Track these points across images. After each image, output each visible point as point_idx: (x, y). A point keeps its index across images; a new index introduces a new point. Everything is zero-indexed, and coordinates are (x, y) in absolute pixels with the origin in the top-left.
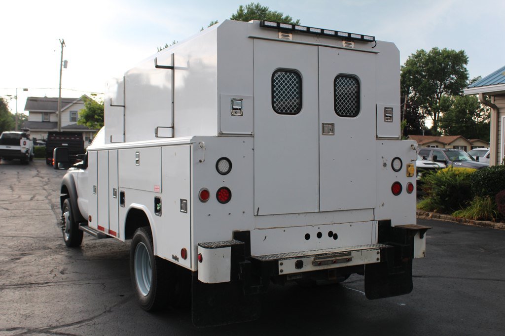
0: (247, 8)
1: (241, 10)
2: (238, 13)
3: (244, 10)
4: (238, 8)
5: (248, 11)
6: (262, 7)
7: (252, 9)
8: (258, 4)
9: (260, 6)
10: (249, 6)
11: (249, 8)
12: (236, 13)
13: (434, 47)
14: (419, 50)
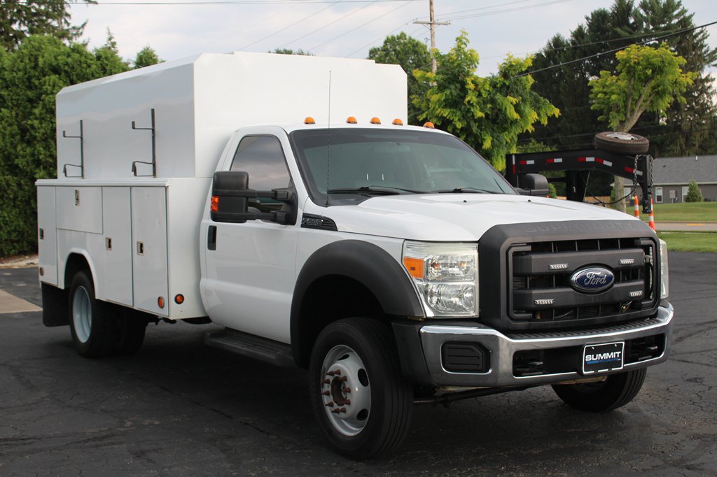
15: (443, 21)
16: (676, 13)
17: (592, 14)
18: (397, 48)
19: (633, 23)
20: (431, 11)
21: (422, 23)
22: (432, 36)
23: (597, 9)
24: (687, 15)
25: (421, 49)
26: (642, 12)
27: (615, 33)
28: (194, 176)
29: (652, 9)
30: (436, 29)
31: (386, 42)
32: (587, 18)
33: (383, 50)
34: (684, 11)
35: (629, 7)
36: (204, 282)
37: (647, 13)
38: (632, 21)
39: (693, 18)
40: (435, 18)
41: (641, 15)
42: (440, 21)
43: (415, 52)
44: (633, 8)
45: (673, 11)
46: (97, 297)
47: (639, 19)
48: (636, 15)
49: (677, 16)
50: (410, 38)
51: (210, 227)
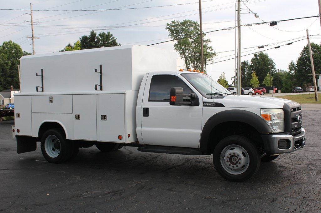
15: (37, 37)
16: (111, 38)
17: (82, 37)
18: (8, 46)
19: (97, 41)
20: (32, 33)
21: (29, 37)
22: (33, 42)
23: (84, 35)
24: (115, 39)
25: (18, 47)
26: (99, 37)
27: (91, 44)
28: (132, 90)
29: (103, 36)
30: (35, 40)
31: (3, 44)
32: (80, 38)
33: (2, 47)
34: (113, 38)
35: (95, 35)
36: (138, 129)
37: (101, 38)
38: (96, 40)
39: (116, 40)
40: (34, 36)
41: (100, 38)
42: (36, 37)
43: (16, 48)
44: (96, 36)
45: (110, 37)
46: (67, 139)
47: (99, 40)
48: (98, 38)
49: (111, 39)
50: (14, 43)
51: (144, 109)
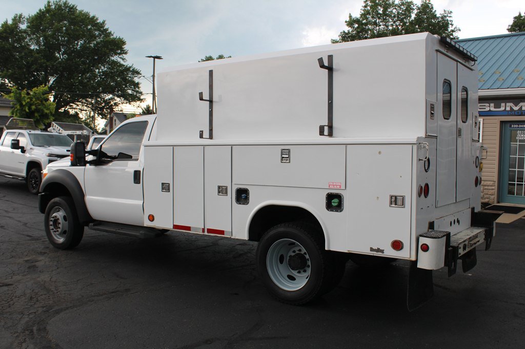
0: (54, 4)
1: (49, 6)
2: (45, 8)
3: (52, 6)
4: (46, 3)
5: (55, 7)
6: (70, 4)
7: (60, 6)
8: (66, 1)
9: (68, 3)
10: (56, 2)
11: (57, 4)
12: (44, 8)
13: (220, 54)
14: (208, 56)
